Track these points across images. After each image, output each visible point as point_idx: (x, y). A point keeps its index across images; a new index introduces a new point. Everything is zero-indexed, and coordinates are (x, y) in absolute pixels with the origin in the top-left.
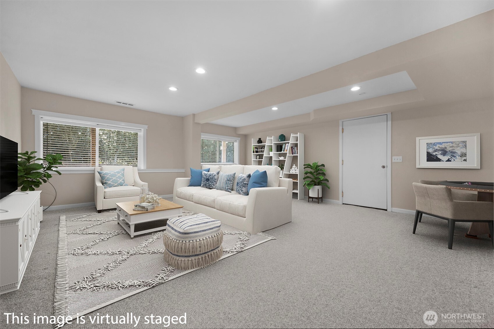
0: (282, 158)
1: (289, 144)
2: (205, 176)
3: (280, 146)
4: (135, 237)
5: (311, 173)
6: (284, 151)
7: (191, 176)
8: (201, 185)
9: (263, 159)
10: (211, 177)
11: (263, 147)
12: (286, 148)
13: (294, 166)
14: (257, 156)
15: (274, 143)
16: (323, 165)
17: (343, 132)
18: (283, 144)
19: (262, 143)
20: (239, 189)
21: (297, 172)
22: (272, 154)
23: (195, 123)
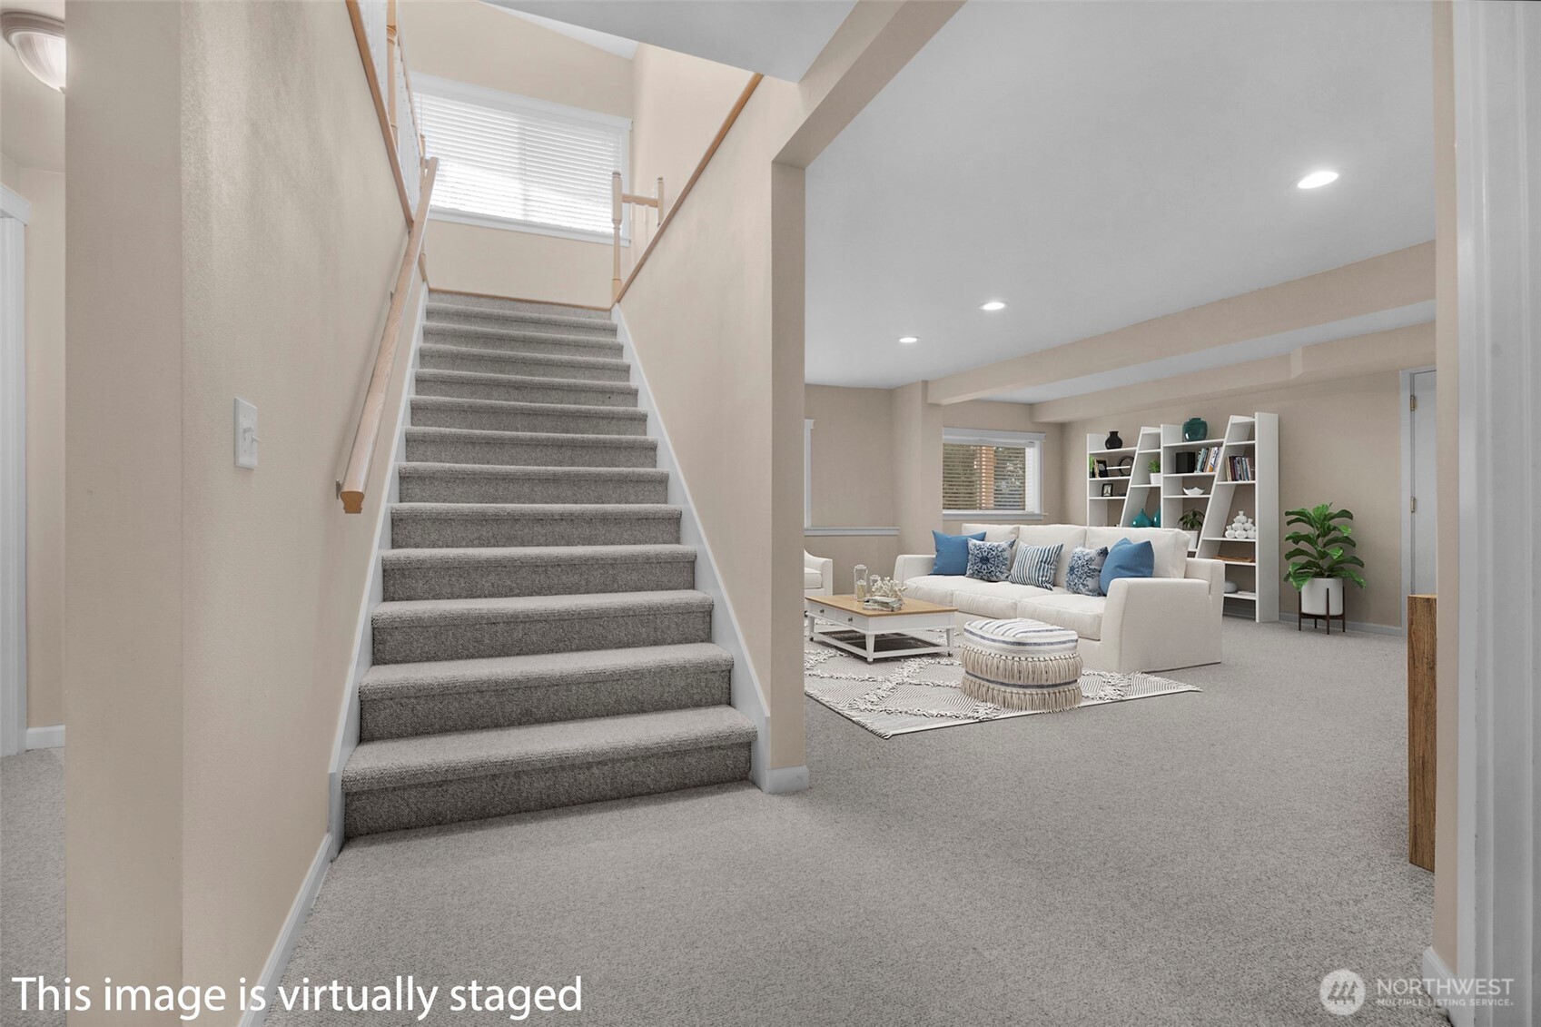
0: (1194, 493)
1: (1223, 449)
2: (976, 552)
3: (1189, 453)
4: (876, 661)
5: (1307, 538)
6: (1202, 470)
7: (937, 551)
8: (968, 573)
9: (1125, 495)
10: (994, 553)
11: (1129, 458)
12: (1212, 460)
13: (1241, 517)
14: (1104, 485)
15: (1164, 447)
16: (1346, 514)
17: (1413, 407)
18: (1200, 447)
19: (1120, 447)
20: (1076, 581)
21: (1254, 535)
22: (1157, 480)
23: (930, 404)
